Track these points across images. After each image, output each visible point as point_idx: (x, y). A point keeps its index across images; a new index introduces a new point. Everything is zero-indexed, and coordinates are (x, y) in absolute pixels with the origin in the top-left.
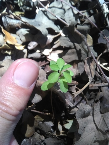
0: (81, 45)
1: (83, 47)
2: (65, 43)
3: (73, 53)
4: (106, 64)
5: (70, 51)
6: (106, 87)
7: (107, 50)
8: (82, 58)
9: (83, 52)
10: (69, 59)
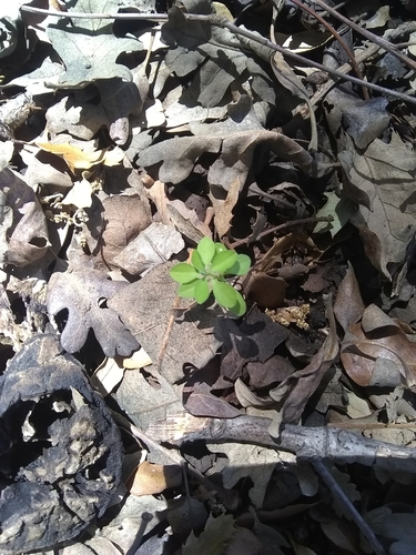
0: (212, 40)
1: (220, 41)
2: (185, 64)
3: (213, 71)
4: (290, 39)
5: (203, 73)
6: (333, 92)
7: (277, 9)
8: (240, 70)
9: (230, 53)
10: (215, 92)
